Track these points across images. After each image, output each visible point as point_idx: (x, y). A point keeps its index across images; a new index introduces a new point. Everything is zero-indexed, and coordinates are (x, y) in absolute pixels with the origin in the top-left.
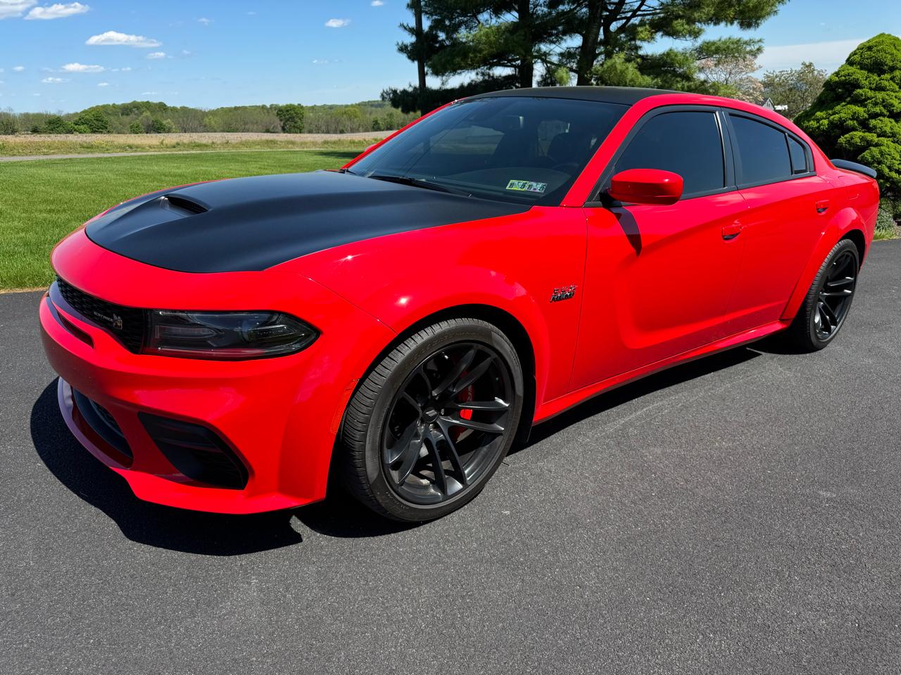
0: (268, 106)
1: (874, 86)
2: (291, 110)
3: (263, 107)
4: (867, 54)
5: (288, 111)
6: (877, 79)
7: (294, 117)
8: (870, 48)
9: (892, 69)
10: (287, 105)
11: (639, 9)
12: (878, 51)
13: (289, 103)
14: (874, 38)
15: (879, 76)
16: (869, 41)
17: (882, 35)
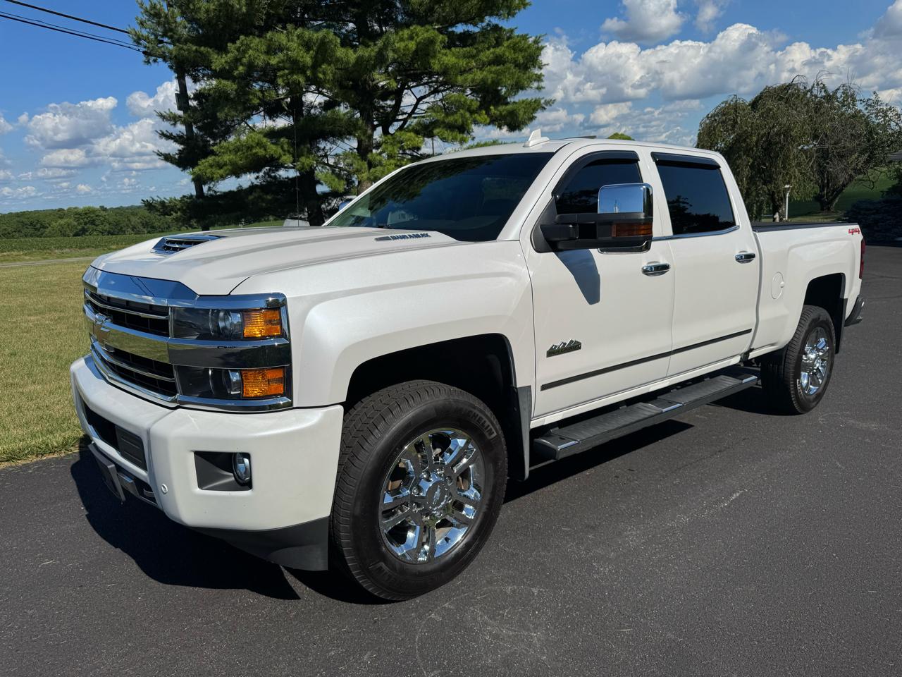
0: (66, 210)
2: (90, 212)
7: (94, 220)
11: (413, 112)
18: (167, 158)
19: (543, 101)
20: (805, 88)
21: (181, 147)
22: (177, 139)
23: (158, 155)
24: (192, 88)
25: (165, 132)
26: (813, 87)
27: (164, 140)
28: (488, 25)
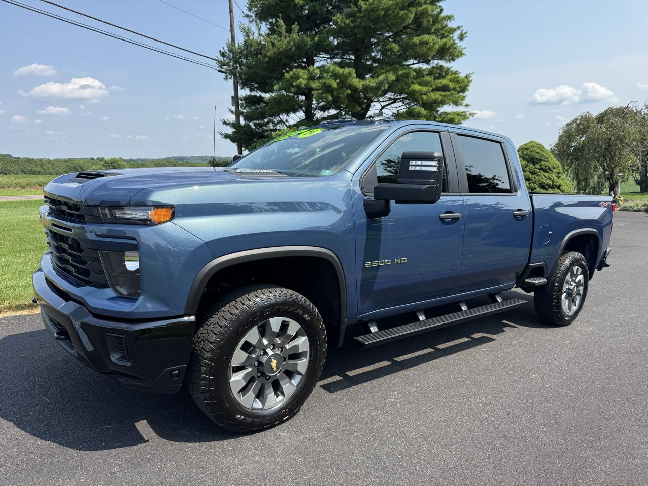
0: (95, 159)
1: (531, 171)
2: (114, 162)
3: (92, 159)
4: (526, 152)
5: (112, 163)
6: (533, 167)
8: (527, 149)
9: (541, 160)
10: (112, 159)
12: (532, 151)
13: (113, 157)
14: (527, 144)
15: (534, 165)
16: (525, 145)
17: (532, 142)
18: (227, 136)
19: (468, 113)
20: (637, 110)
21: (234, 130)
22: (233, 125)
23: (221, 134)
24: (244, 92)
25: (226, 121)
26: (642, 110)
27: (225, 126)
28: (437, 65)
